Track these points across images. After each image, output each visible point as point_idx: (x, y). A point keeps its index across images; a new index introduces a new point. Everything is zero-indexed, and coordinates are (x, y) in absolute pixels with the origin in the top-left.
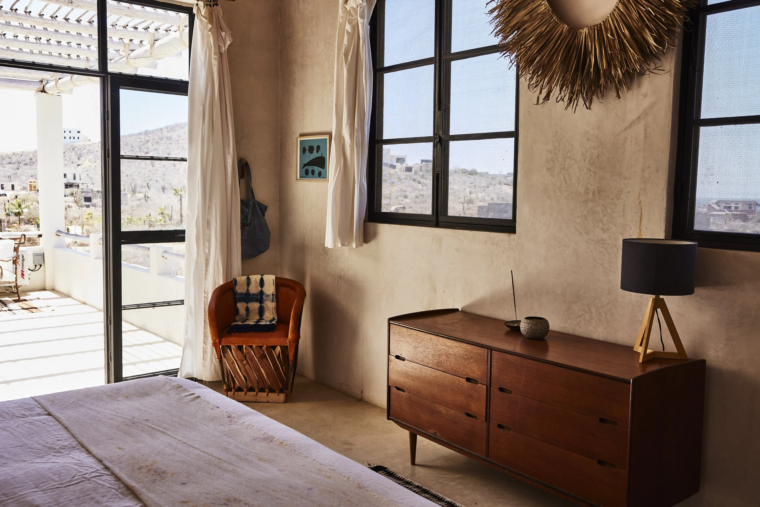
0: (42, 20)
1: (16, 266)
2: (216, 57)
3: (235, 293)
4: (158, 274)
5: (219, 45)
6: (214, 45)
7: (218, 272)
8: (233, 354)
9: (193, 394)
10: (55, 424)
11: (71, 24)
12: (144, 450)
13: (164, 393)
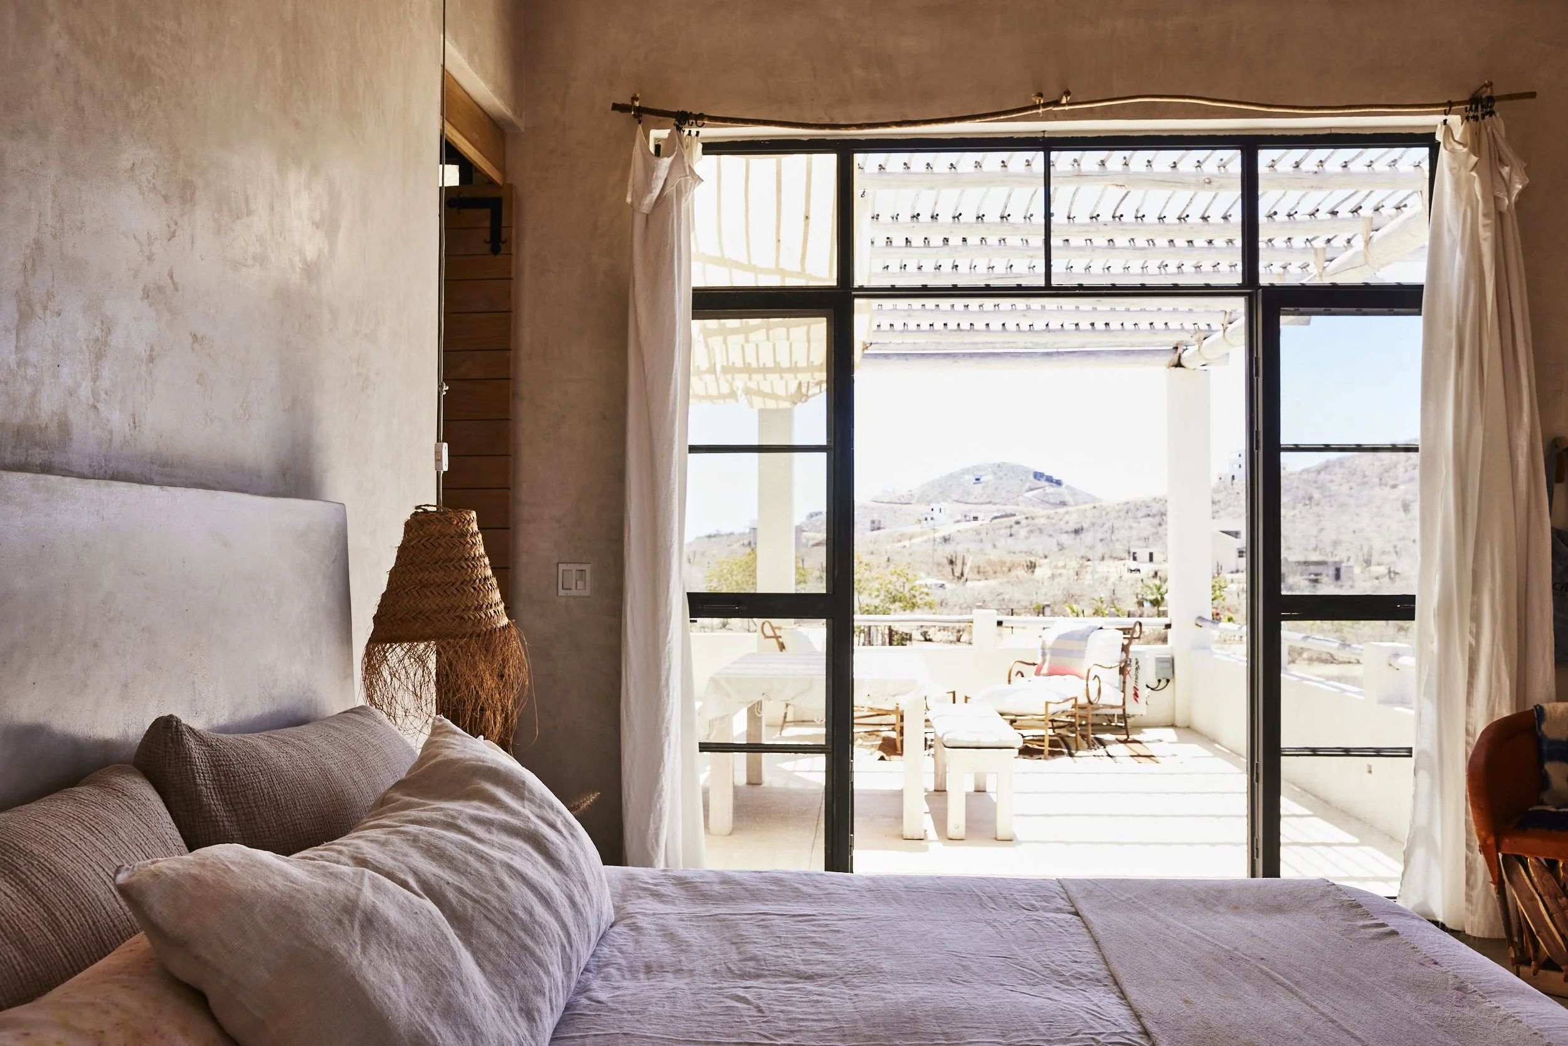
0: (1163, 226)
1: (1124, 678)
2: (1489, 222)
3: (1539, 739)
4: (1381, 702)
5: (1495, 197)
6: (1483, 197)
7: (1500, 689)
8: (1530, 876)
9: (1383, 925)
10: (1079, 931)
11: (1213, 224)
12: (1236, 1015)
13: (1317, 913)
